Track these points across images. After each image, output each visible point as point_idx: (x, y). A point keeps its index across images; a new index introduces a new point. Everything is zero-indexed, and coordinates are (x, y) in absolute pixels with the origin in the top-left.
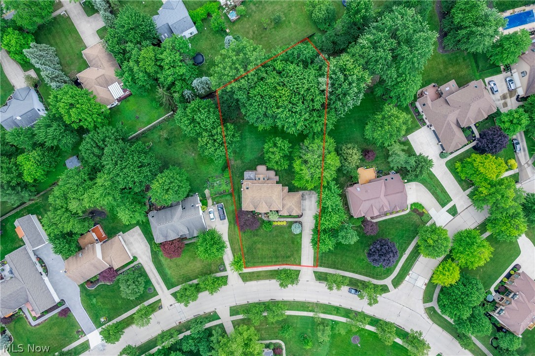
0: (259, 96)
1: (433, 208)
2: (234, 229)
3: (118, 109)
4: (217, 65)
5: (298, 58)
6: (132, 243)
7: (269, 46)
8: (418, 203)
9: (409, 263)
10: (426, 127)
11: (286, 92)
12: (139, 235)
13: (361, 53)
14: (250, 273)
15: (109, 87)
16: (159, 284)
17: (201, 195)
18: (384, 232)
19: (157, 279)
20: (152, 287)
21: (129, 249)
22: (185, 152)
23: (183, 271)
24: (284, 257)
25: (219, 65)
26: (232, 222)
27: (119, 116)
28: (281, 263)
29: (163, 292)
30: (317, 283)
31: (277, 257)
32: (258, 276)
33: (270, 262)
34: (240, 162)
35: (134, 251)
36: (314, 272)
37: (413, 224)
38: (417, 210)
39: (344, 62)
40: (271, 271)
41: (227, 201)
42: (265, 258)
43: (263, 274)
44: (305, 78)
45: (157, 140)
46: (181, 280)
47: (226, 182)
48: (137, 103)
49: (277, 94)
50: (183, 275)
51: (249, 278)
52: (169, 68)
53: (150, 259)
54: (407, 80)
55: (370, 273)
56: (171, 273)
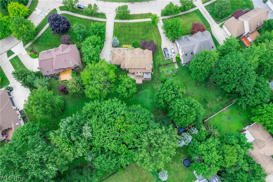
0: (139, 123)
1: (24, 55)
2: (157, 43)
3: (244, 125)
4: (174, 147)
5: (108, 156)
7: (133, 174)
8: (34, 58)
9: (44, 23)
10: (20, 110)
11: (118, 126)
13: (56, 158)
14: (147, 18)
15: (254, 139)
16: (205, 12)
17: (180, 65)
18: (58, 40)
19: (206, 15)
20: (209, 10)
21: (225, 32)
22: (193, 93)
23: (190, 19)
24: (125, 27)
25: (172, 147)
26: (159, 48)
27: (243, 120)
28: (127, 23)
29: (201, 8)
30: (104, 12)
31: (129, 27)
32: (142, 16)
33: (134, 24)
34: (154, 87)
35: (222, 31)
36: (106, 18)
37: (38, 45)
38: (34, 53)
39: (71, 150)
40: (133, 19)
41: (163, 61)
42: (137, 26)
43: (139, 17)
44: (103, 137)
45: (214, 102)
46: (191, 14)
47: (164, 73)
48: (231, 129)
49: (125, 125)
50: (190, 17)
51: (147, 15)
52: (211, 148)
53: (211, 26)
54: (21, 136)
55: (70, 17)
56: (197, 18)
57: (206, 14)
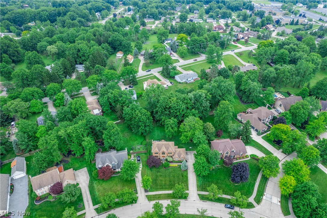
6: (79, 176)
12: (85, 172)
14: (153, 195)
15: (93, 110)
16: (88, 201)
20: (82, 204)
26: (145, 166)
30: (201, 202)
33: (168, 188)
35: (78, 180)
36: (198, 194)
37: (255, 165)
38: (255, 158)
40: (168, 194)
53: (87, 185)
56: (99, 195)
57: (88, 199)
